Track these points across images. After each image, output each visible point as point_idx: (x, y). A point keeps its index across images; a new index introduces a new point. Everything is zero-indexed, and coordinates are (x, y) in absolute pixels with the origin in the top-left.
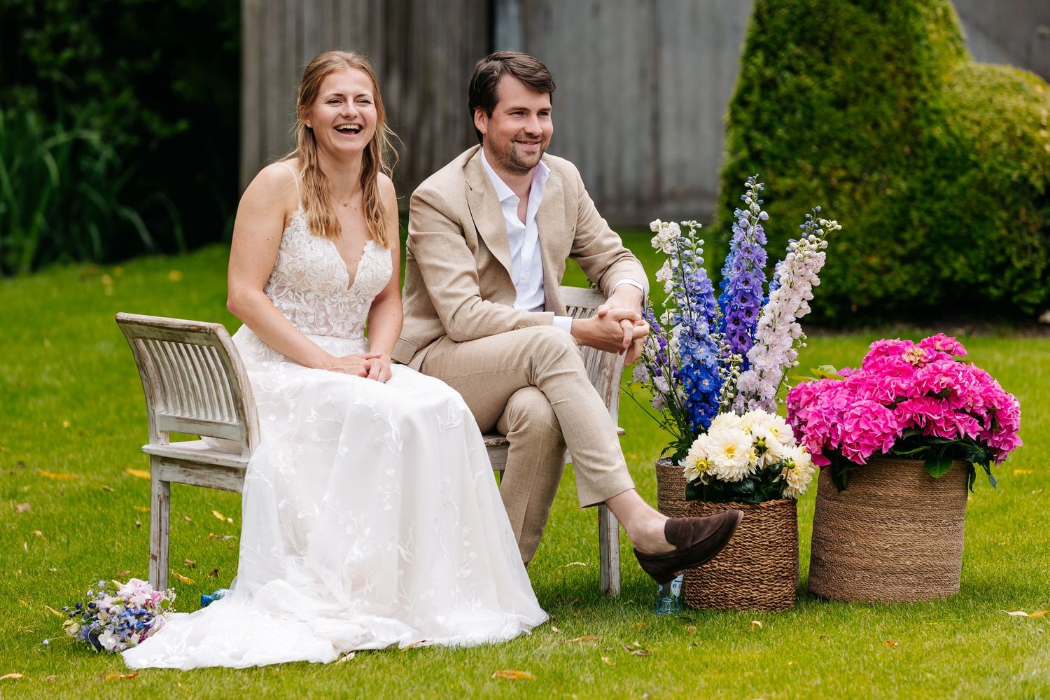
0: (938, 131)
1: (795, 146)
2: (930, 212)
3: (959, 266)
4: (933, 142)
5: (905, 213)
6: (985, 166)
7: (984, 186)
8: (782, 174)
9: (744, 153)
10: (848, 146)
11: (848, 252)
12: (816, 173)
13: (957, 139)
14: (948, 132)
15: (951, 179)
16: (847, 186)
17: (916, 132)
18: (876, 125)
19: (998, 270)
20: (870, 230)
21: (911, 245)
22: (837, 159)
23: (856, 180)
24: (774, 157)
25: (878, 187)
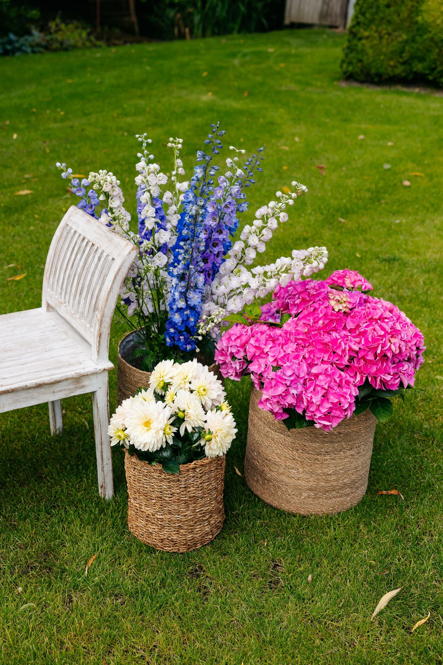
0: (419, 19)
1: (372, 21)
2: (412, 48)
3: (419, 67)
4: (417, 23)
5: (404, 47)
6: (433, 32)
7: (432, 39)
8: (365, 30)
9: (355, 22)
10: (389, 22)
11: (383, 60)
12: (376, 31)
13: (426, 22)
14: (423, 19)
15: (421, 36)
16: (386, 36)
17: (412, 18)
18: (399, 15)
19: (433, 70)
20: (393, 52)
21: (405, 59)
22: (384, 26)
23: (389, 34)
24: (364, 24)
25: (397, 37)
